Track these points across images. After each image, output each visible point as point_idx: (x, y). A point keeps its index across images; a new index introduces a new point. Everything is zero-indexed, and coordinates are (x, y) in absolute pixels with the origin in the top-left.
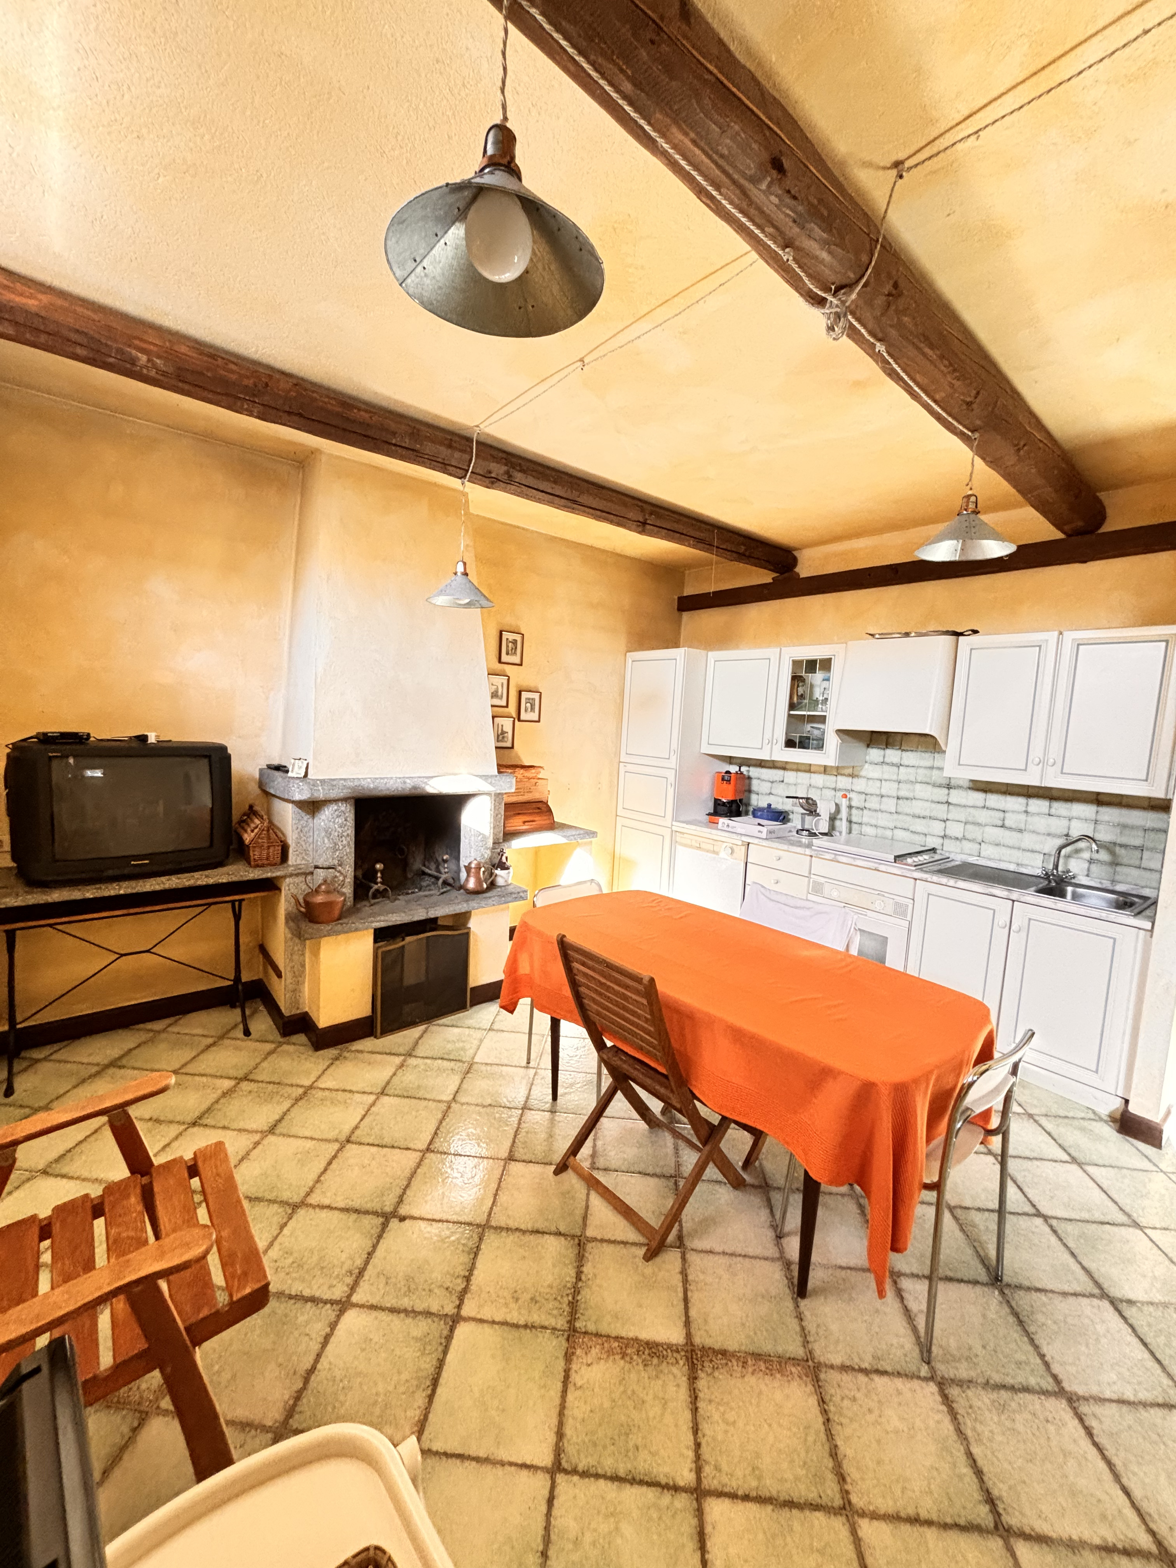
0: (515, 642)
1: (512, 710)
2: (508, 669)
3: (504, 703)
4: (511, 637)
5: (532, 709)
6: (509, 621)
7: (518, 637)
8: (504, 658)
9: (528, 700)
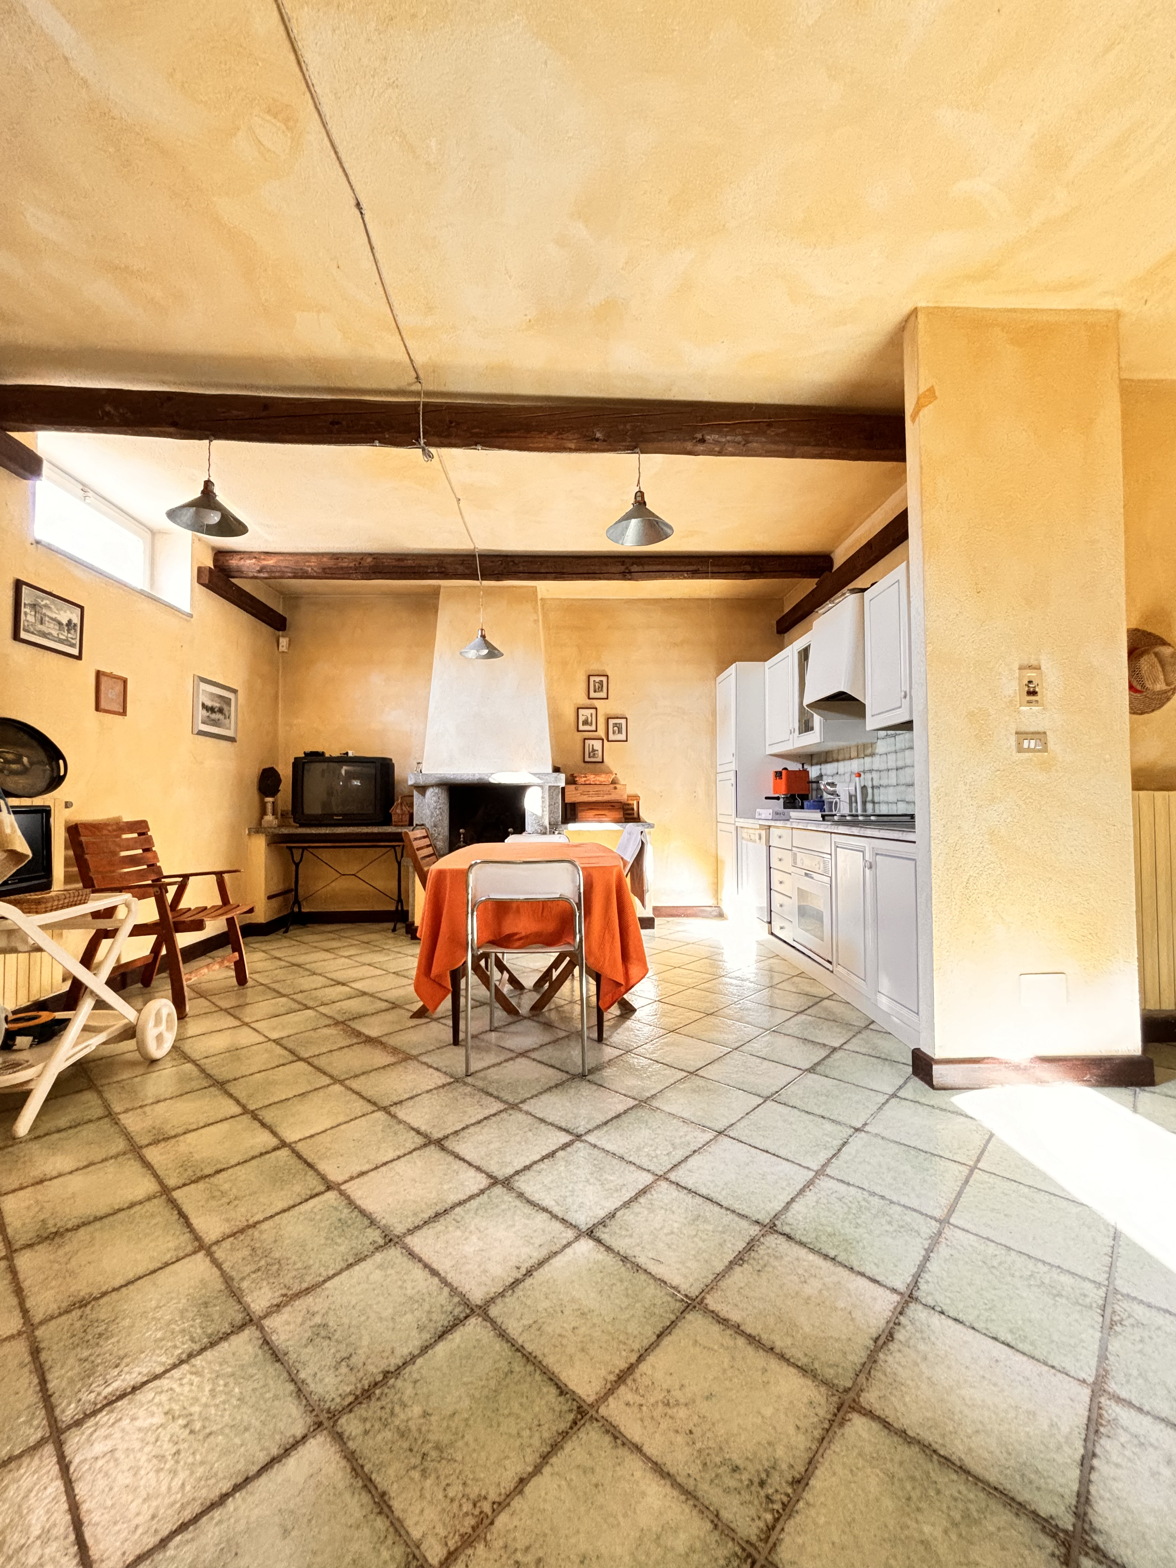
0: (601, 682)
1: (601, 733)
2: (596, 703)
3: (593, 728)
4: (598, 679)
5: (620, 732)
6: (595, 667)
7: (604, 679)
8: (592, 695)
9: (615, 725)
